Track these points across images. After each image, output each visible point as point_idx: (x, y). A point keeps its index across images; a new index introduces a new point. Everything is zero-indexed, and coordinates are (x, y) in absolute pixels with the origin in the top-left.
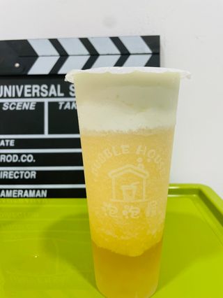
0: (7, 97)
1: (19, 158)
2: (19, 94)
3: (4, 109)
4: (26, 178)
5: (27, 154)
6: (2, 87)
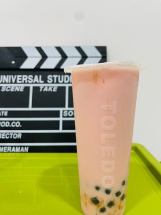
0: (5, 83)
1: (10, 124)
2: (13, 81)
3: (2, 90)
4: (14, 138)
5: (16, 121)
6: (2, 76)
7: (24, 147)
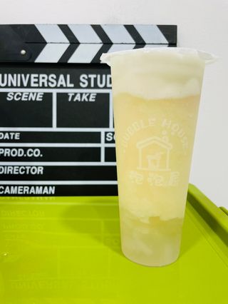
0: (12, 87)
2: (25, 84)
3: (8, 99)
4: (33, 173)
5: (34, 148)
6: (6, 75)
7: (48, 186)
